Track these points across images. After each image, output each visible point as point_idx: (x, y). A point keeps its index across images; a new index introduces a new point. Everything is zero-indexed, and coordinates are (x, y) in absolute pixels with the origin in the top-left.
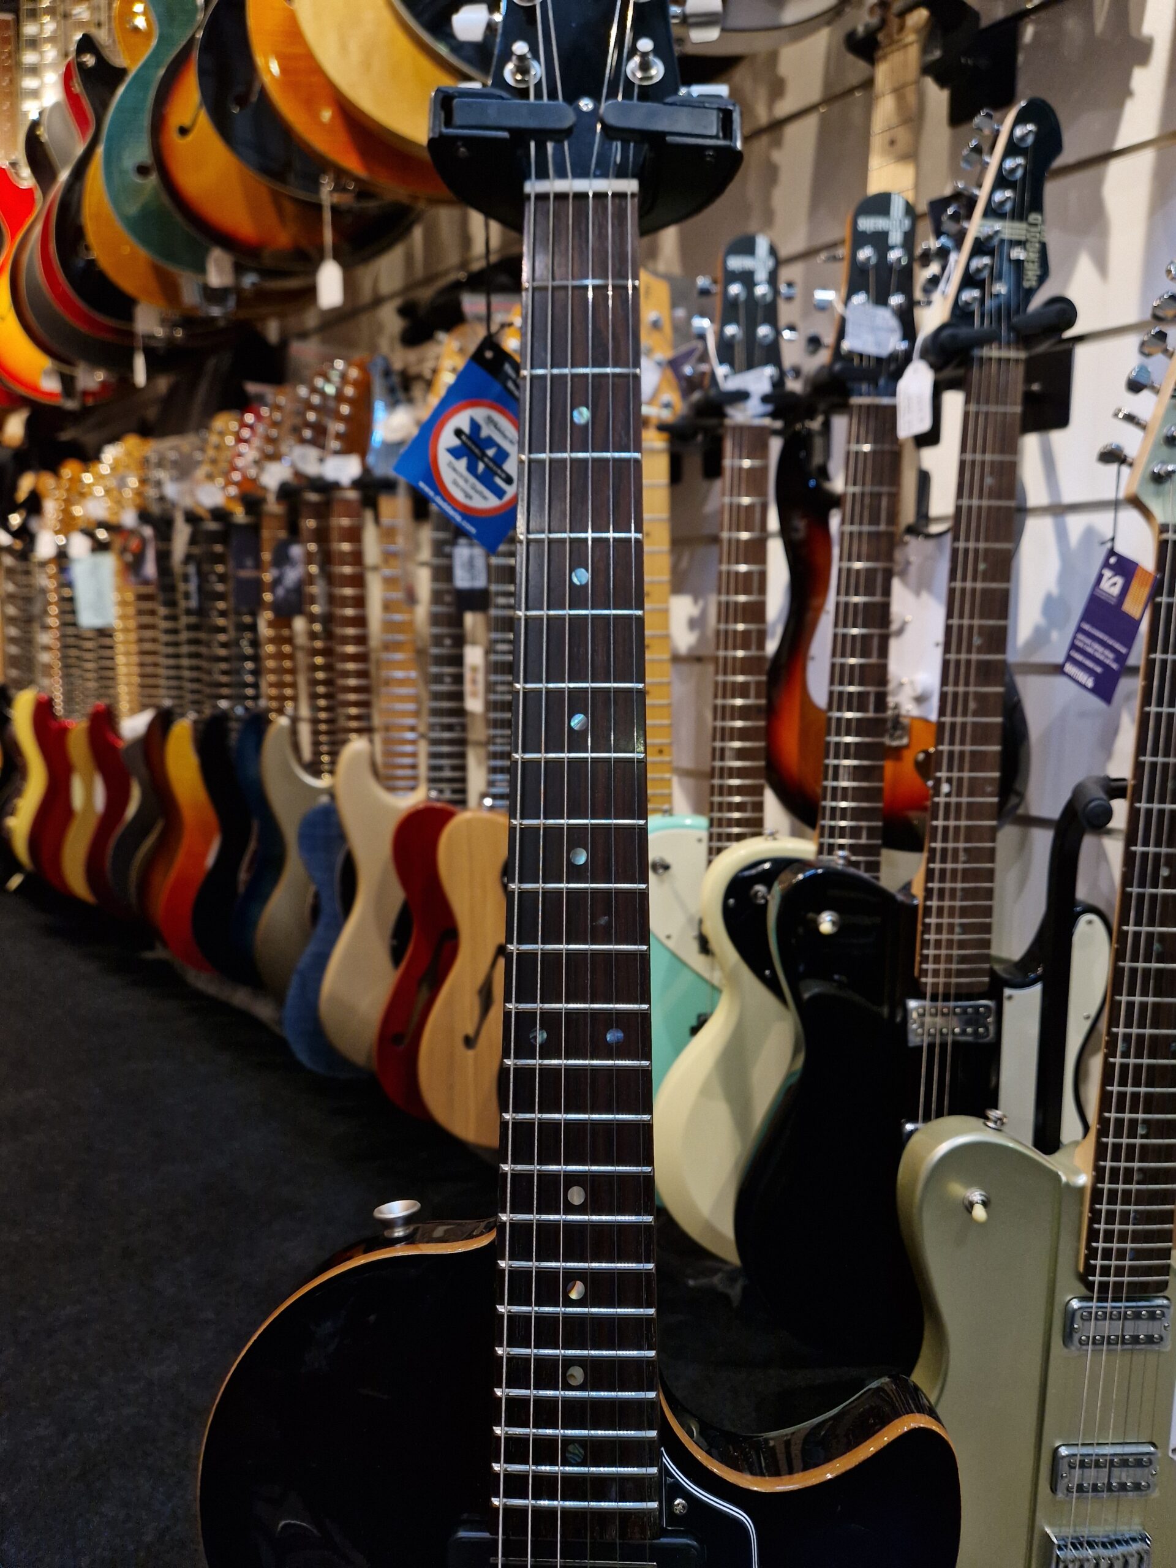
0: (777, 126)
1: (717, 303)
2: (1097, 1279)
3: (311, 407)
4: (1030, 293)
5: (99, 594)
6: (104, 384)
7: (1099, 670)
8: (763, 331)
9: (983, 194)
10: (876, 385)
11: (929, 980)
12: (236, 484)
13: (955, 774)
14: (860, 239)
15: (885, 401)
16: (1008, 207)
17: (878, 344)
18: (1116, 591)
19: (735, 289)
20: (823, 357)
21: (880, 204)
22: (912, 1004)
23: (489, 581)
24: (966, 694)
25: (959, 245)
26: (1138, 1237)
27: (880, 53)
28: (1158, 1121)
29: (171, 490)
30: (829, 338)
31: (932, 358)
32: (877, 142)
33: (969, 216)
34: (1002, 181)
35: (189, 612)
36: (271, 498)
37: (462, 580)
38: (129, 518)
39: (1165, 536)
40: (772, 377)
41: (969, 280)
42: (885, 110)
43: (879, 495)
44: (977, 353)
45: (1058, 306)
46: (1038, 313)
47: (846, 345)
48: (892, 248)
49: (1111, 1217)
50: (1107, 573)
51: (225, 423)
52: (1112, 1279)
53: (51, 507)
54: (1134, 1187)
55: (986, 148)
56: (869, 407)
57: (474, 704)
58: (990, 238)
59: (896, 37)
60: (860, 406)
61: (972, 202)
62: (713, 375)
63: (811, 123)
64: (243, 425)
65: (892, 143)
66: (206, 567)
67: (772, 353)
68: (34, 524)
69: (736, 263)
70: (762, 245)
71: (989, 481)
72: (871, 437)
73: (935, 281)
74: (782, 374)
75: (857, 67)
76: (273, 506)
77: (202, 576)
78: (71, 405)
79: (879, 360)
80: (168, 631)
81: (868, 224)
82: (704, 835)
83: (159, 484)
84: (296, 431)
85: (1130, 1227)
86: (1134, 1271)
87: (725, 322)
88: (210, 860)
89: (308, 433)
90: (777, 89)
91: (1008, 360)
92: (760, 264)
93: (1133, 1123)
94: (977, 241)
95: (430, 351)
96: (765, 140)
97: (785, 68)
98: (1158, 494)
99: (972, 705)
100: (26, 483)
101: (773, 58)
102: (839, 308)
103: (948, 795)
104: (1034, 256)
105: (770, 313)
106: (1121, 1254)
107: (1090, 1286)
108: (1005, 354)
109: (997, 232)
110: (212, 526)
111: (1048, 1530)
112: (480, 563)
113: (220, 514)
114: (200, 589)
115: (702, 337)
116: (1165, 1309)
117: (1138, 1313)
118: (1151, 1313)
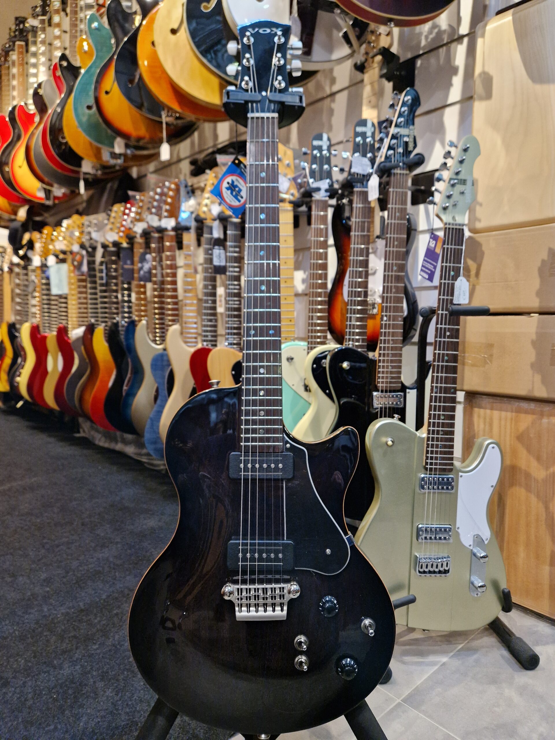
0: (333, 95)
1: (309, 157)
2: (428, 466)
3: (155, 200)
4: (411, 152)
5: (60, 281)
6: (64, 194)
7: (429, 272)
8: (326, 167)
9: (395, 120)
10: (363, 184)
11: (380, 385)
12: (123, 232)
13: (388, 314)
14: (357, 134)
15: (365, 189)
16: (402, 124)
17: (364, 170)
18: (433, 246)
19: (315, 152)
20: (345, 175)
21: (363, 123)
22: (375, 394)
23: (226, 262)
24: (391, 286)
25: (387, 136)
26: (441, 452)
27: (365, 71)
28: (447, 415)
29: (94, 235)
30: (347, 169)
31: (378, 173)
32: (365, 101)
33: (390, 127)
34: (400, 115)
35: (102, 285)
36: (138, 236)
37: (216, 262)
38: (76, 248)
39: (446, 226)
40: (329, 183)
41: (390, 148)
42: (367, 90)
43: (364, 222)
44: (393, 171)
45: (418, 156)
46: (412, 159)
47: (353, 170)
48: (368, 137)
49: (432, 446)
50: (431, 240)
51: (118, 208)
52: (434, 467)
53: (38, 246)
54: (440, 436)
55: (396, 104)
56: (360, 192)
57: (221, 310)
58: (397, 134)
59: (371, 65)
60: (357, 192)
61: (391, 122)
62: (308, 182)
63: (345, 93)
64: (126, 208)
65: (370, 102)
66: (109, 266)
67: (329, 175)
68: (30, 254)
69: (316, 143)
70: (325, 137)
71: (397, 214)
72: (361, 202)
73: (379, 148)
74: (332, 183)
75: (359, 75)
76: (139, 240)
77: (108, 269)
78: (49, 203)
79: (364, 176)
80: (91, 294)
81: (359, 129)
82: (306, 348)
83: (89, 233)
84: (149, 209)
85: (439, 449)
86: (441, 464)
87: (312, 164)
88: (110, 384)
89: (154, 210)
90: (333, 81)
91: (403, 174)
92: (324, 143)
93: (439, 415)
94: (393, 135)
95: (203, 177)
96: (329, 99)
97: (336, 73)
98: (445, 213)
99: (393, 290)
100: (27, 237)
101: (331, 70)
102: (350, 158)
103: (386, 321)
104: (412, 140)
105: (328, 161)
106: (436, 458)
107: (426, 469)
108: (402, 172)
109: (398, 132)
110: (113, 249)
111: (416, 554)
112: (223, 256)
113: (116, 244)
114: (107, 275)
115: (304, 169)
116: (452, 479)
117: (443, 479)
118: (448, 479)
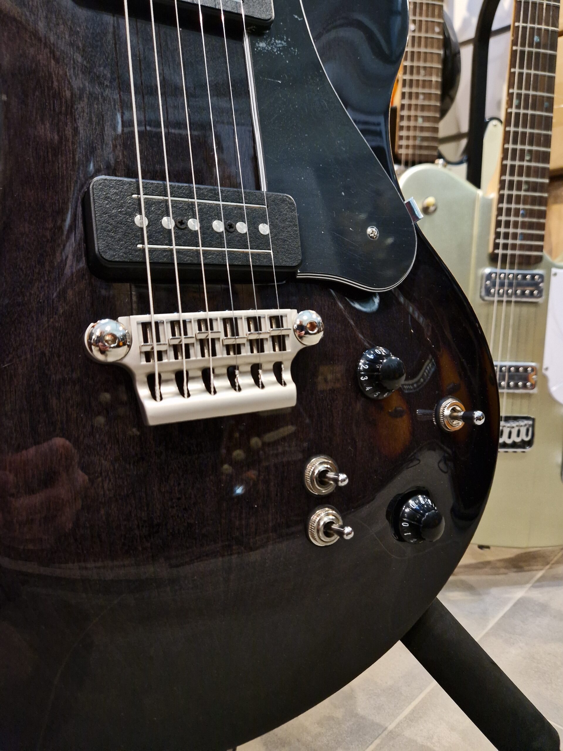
2: (500, 251)
26: (524, 225)
28: (537, 151)
49: (508, 212)
52: (509, 252)
54: (522, 193)
85: (520, 219)
86: (522, 248)
93: (522, 151)
106: (515, 236)
107: (495, 257)
116: (541, 276)
117: (524, 276)
118: (533, 276)
